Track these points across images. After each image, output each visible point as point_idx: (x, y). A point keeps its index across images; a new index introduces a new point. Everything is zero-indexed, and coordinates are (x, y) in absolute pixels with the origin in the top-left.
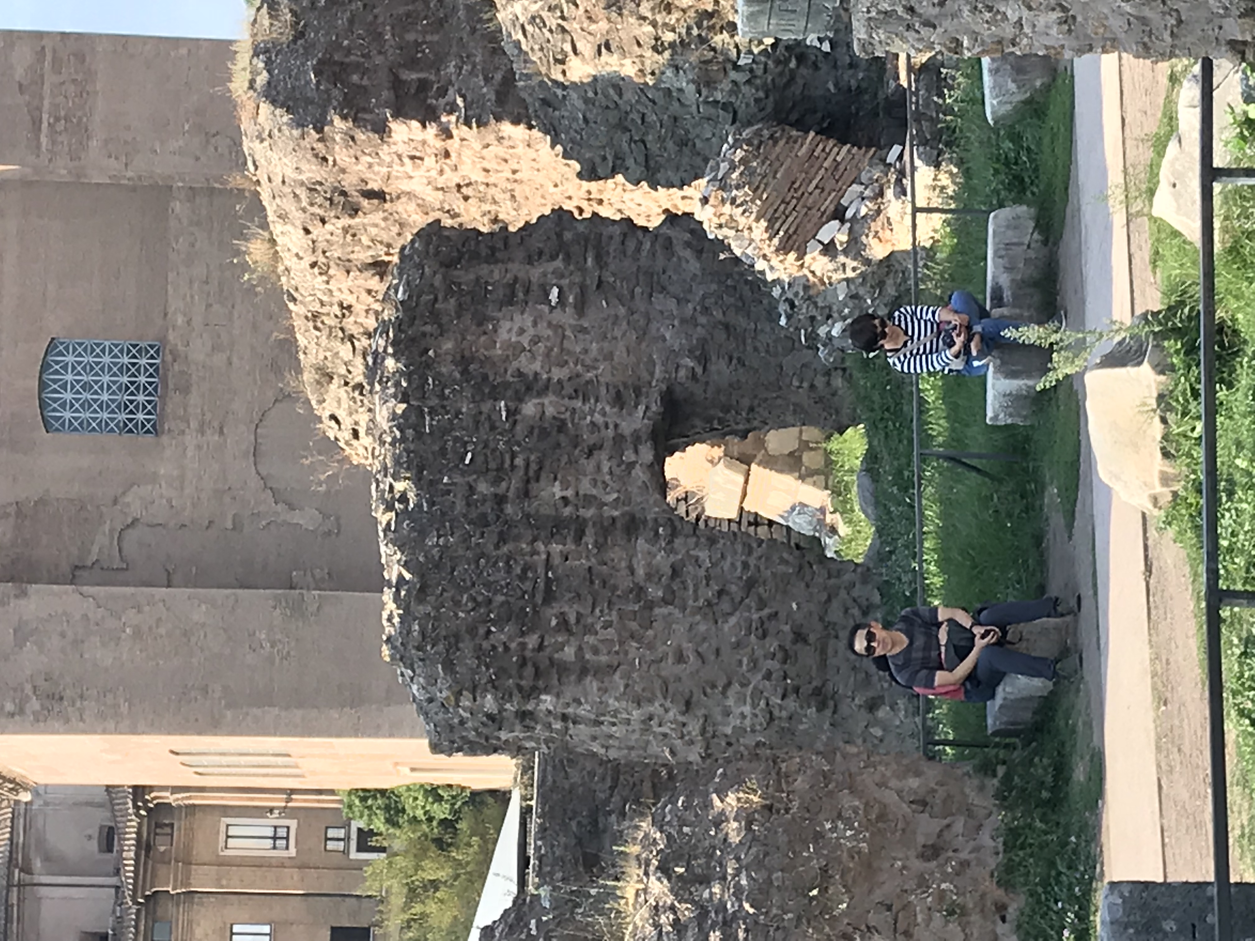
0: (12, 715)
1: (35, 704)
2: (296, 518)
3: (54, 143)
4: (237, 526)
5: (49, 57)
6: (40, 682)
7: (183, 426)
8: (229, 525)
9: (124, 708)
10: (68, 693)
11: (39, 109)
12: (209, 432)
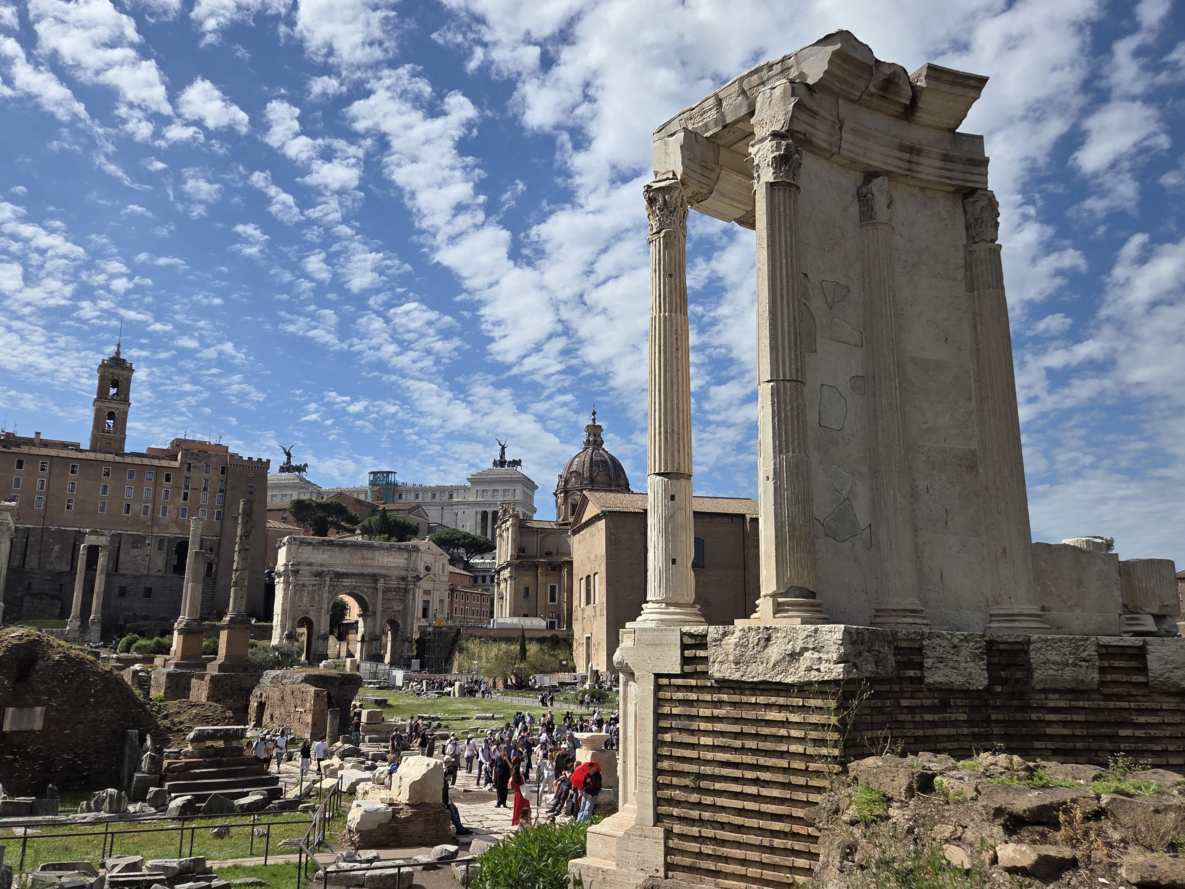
6: (619, 539)
10: (616, 546)
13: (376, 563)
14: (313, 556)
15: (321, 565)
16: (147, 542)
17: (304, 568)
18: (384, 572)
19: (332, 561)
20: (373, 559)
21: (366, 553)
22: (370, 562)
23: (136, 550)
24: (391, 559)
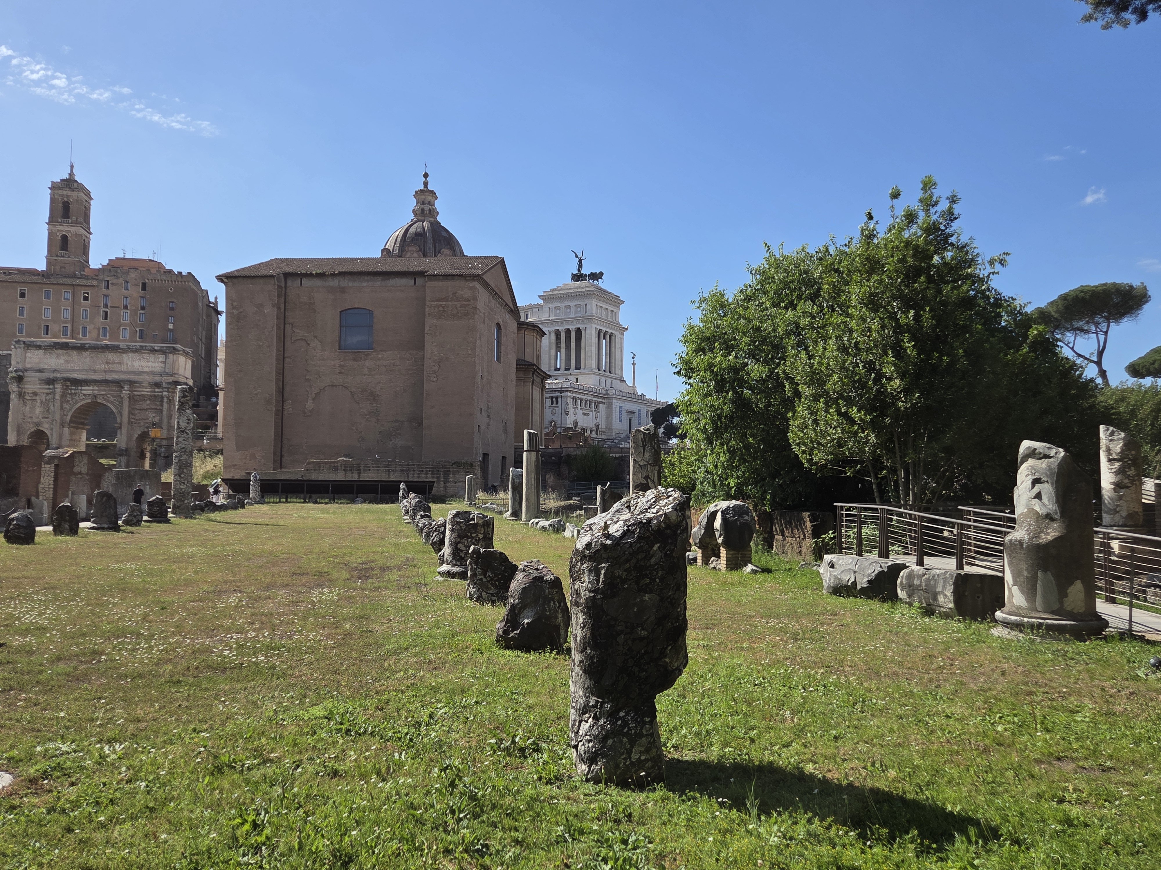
0: (232, 305)
1: (235, 312)
2: (310, 401)
3: (434, 307)
4: (307, 380)
5: (466, 303)
6: (243, 314)
7: (342, 359)
8: (307, 377)
9: (234, 343)
11: (447, 301)
12: (340, 368)
13: (124, 368)
14: (45, 361)
15: (55, 371)
17: (33, 374)
18: (133, 377)
19: (69, 366)
20: (120, 363)
21: (111, 356)
22: (116, 367)
24: (143, 364)
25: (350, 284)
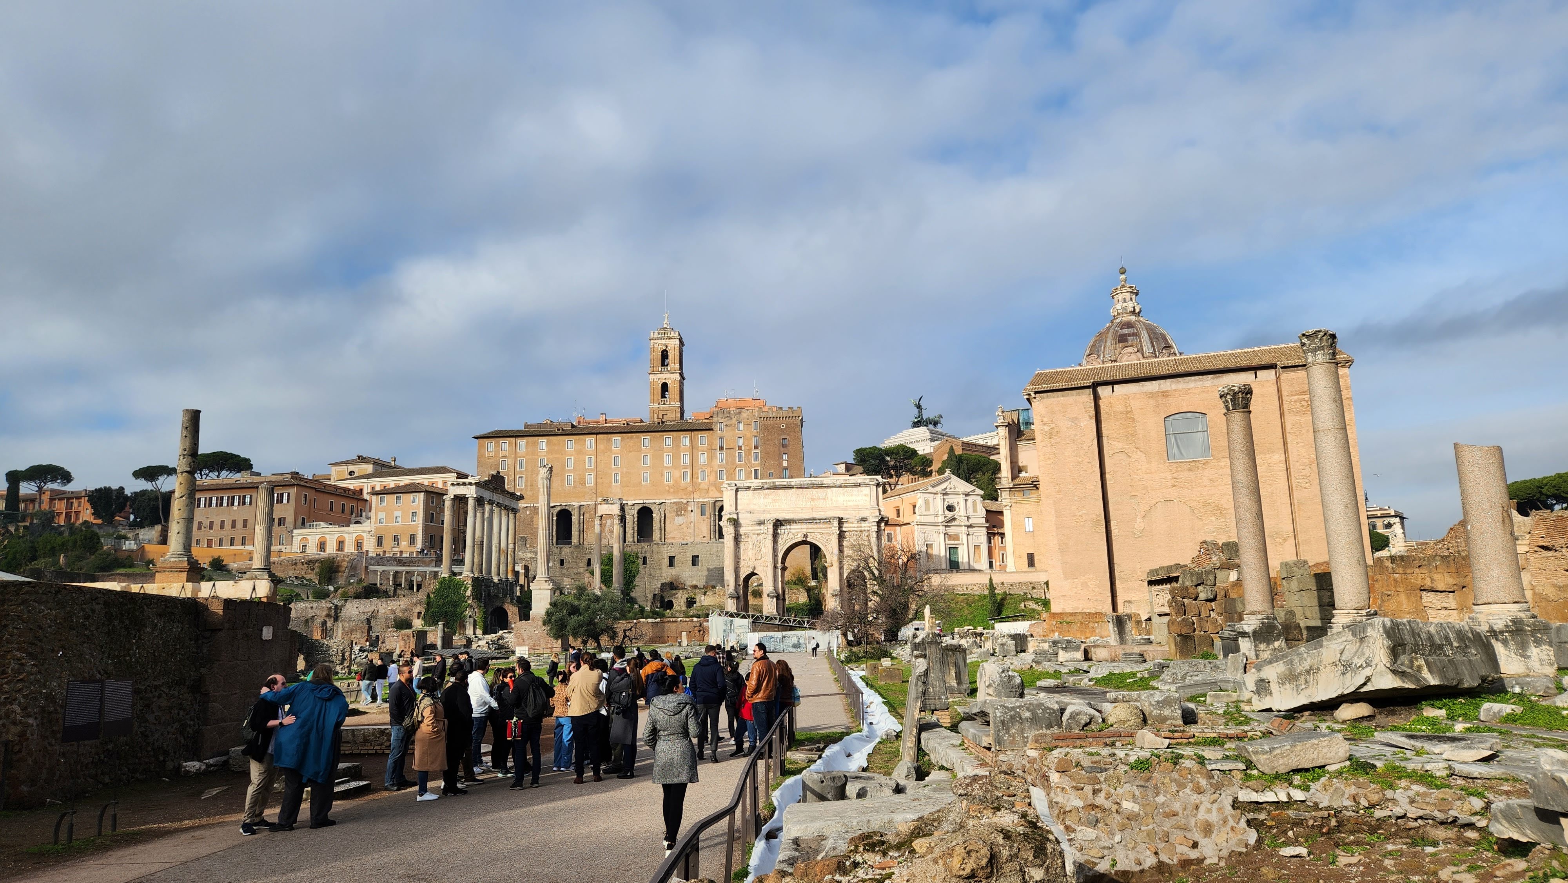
1: (1047, 428)
2: (1139, 520)
4: (1133, 497)
6: (1056, 430)
7: (1174, 471)
8: (1133, 494)
9: (1049, 462)
10: (1053, 440)
12: (1172, 481)
13: (831, 505)
14: (756, 503)
15: (764, 513)
16: (690, 509)
17: (747, 516)
18: (840, 514)
20: (824, 499)
21: (816, 494)
22: (821, 505)
23: (680, 518)
24: (847, 498)
25: (1174, 387)
